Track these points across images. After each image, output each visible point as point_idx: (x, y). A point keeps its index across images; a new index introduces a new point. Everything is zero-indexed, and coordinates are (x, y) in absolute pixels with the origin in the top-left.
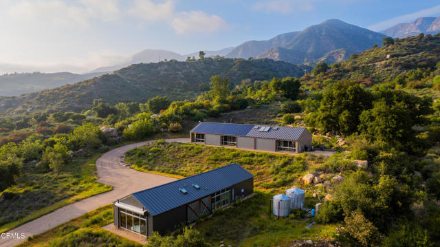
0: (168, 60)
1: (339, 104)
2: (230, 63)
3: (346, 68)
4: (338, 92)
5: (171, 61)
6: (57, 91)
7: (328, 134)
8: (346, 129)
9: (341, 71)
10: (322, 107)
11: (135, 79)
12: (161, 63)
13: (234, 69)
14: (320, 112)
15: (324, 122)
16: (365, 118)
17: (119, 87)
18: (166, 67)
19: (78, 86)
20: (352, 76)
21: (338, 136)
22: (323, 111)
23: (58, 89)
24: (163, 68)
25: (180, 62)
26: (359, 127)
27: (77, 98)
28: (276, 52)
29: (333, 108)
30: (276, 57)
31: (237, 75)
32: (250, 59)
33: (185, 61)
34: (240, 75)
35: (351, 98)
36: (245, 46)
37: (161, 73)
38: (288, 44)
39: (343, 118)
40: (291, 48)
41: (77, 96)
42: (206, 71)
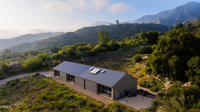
0: (101, 25)
1: (170, 49)
2: (131, 26)
3: (195, 26)
4: (170, 39)
5: (102, 25)
6: (46, 40)
7: (158, 76)
8: (175, 73)
9: (191, 28)
10: (155, 51)
11: (83, 34)
12: (97, 27)
13: (133, 28)
14: (154, 56)
15: (155, 65)
16: (193, 65)
17: (73, 38)
18: (99, 28)
19: (55, 38)
20: (198, 30)
21: (167, 79)
22: (156, 55)
23: (46, 39)
24: (98, 29)
25: (106, 26)
26: (187, 73)
27: (53, 43)
28: (158, 20)
29: (165, 53)
30: (158, 22)
31: (134, 31)
32: (143, 23)
33: (109, 25)
34: (135, 31)
35: (181, 44)
36: (143, 18)
37: (97, 31)
38: (165, 16)
39: (171, 62)
40: (166, 18)
41: (53, 42)
42: (119, 30)
